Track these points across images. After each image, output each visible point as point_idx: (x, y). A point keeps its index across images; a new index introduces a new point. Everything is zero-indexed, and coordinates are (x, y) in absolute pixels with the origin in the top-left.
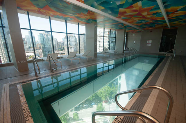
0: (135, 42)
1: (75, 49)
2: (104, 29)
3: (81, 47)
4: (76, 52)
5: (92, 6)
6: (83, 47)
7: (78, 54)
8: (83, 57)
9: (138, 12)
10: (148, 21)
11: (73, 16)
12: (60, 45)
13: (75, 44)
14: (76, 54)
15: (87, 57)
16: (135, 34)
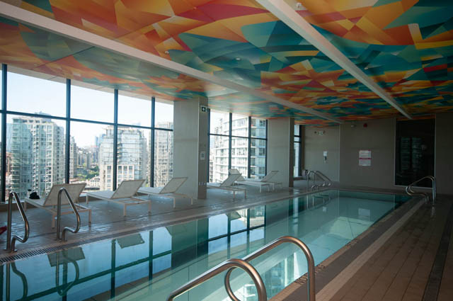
0: (325, 154)
1: (138, 172)
2: (231, 115)
3: (157, 165)
4: (141, 181)
5: (190, 64)
6: (166, 167)
7: (146, 188)
8: (161, 197)
9: (309, 81)
10: (345, 100)
11: (140, 82)
12: (85, 158)
13: (138, 156)
14: (140, 189)
15: (174, 198)
16: (324, 132)
